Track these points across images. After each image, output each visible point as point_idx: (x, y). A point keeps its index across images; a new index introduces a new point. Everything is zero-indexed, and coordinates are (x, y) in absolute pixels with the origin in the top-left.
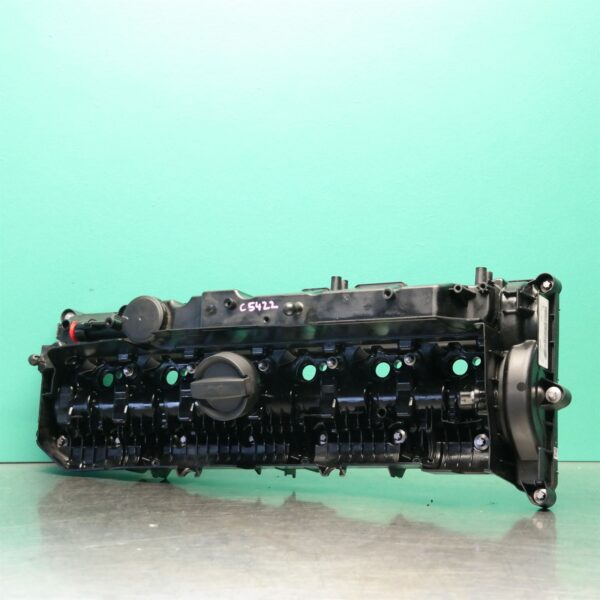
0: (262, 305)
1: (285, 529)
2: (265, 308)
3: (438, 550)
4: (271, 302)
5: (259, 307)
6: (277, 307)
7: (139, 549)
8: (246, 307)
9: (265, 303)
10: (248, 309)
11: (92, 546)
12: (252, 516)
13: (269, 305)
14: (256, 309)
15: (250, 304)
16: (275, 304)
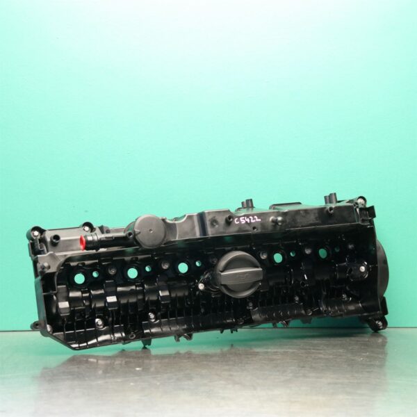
0: (250, 219)
1: (229, 370)
2: (252, 221)
3: (336, 384)
4: (255, 217)
5: (248, 220)
6: (260, 220)
7: (132, 384)
8: (239, 220)
9: (251, 217)
10: (240, 222)
11: (99, 382)
12: (205, 363)
13: (254, 219)
14: (247, 222)
15: (241, 218)
16: (259, 218)
